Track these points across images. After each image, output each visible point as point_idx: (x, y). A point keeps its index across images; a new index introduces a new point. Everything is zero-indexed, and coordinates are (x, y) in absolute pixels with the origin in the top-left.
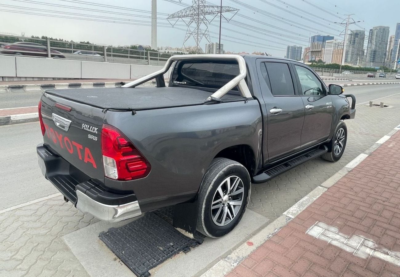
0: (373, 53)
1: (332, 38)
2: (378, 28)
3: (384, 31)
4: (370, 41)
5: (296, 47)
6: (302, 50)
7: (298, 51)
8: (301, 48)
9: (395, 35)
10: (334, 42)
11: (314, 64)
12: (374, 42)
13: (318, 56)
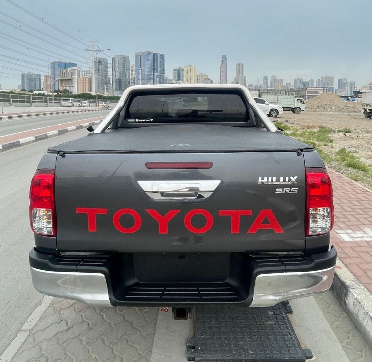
0: (118, 81)
1: (75, 65)
2: (119, 57)
3: (125, 59)
4: (114, 70)
5: (33, 75)
6: (41, 78)
7: (35, 79)
8: (40, 76)
9: (134, 64)
10: (78, 69)
11: (60, 94)
12: (117, 69)
13: (69, 85)
